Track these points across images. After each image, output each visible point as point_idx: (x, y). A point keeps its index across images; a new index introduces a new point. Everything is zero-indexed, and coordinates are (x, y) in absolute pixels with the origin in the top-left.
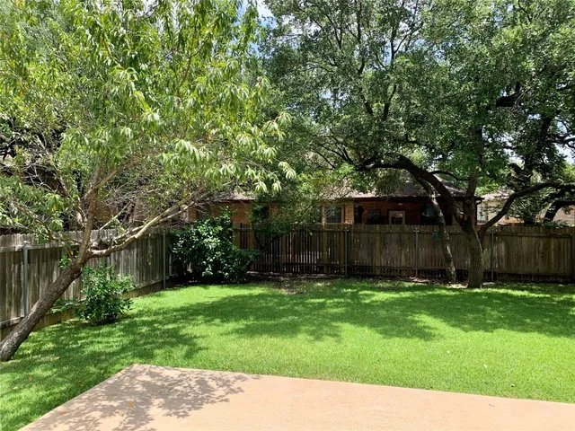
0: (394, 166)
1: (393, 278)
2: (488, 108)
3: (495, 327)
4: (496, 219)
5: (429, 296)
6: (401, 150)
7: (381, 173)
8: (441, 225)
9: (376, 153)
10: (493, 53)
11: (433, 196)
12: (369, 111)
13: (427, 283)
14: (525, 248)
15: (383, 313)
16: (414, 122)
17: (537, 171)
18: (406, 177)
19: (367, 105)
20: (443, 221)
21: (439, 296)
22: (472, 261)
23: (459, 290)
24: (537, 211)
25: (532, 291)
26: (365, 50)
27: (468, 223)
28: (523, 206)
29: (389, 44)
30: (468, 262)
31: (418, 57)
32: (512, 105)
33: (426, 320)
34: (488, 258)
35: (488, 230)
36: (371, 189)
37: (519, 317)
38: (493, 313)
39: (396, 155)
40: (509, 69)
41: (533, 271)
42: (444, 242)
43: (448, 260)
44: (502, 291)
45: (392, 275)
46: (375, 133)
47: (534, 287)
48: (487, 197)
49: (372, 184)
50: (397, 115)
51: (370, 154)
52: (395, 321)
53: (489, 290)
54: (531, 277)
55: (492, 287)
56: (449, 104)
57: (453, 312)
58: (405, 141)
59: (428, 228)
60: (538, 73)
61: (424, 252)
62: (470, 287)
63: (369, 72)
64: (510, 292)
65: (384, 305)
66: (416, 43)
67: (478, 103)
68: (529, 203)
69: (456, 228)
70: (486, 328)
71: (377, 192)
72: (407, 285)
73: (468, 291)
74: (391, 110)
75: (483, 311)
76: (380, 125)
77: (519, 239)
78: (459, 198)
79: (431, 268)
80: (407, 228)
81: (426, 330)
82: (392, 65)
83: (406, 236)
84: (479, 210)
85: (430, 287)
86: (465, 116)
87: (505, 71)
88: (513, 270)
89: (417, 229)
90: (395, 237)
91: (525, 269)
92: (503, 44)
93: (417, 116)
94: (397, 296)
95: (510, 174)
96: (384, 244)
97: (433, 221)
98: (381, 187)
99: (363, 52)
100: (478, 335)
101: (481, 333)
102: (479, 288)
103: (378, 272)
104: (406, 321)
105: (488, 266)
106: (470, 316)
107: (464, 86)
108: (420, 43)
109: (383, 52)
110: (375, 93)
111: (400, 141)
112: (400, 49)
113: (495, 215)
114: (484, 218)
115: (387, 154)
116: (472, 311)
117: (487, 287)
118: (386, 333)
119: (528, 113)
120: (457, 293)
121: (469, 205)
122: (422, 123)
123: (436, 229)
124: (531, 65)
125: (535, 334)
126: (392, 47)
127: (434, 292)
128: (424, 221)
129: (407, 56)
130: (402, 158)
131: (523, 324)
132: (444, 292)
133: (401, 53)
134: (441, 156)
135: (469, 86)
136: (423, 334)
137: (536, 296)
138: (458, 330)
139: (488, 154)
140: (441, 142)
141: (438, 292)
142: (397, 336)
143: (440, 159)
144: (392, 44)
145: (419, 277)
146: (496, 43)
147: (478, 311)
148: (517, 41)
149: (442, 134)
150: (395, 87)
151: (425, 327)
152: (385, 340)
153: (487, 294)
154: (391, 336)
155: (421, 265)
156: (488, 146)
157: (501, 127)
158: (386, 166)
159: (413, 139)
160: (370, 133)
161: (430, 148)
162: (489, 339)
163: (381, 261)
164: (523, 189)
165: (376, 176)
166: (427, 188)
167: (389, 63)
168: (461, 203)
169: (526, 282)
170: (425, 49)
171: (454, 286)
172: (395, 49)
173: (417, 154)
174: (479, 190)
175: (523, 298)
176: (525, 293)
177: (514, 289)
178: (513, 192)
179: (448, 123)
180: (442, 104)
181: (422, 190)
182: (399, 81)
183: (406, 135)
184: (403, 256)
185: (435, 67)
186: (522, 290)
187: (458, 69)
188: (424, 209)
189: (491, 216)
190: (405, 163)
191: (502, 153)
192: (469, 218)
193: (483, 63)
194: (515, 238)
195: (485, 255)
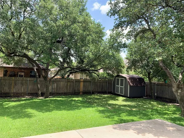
0: (21, 56)
1: (18, 97)
2: (54, 42)
3: (52, 110)
4: (54, 77)
5: (31, 102)
6: (24, 51)
7: (16, 58)
8: (37, 78)
9: (15, 51)
10: (57, 26)
11: (35, 68)
12: (13, 35)
13: (31, 97)
14: (62, 85)
15: (13, 110)
16: (30, 42)
17: (66, 63)
18: (26, 61)
19: (12, 32)
20: (38, 77)
21: (35, 102)
22: (47, 89)
23: (42, 99)
24: (65, 74)
25: (63, 98)
26: (13, 12)
27: (45, 77)
28: (62, 73)
29: (23, 13)
30: (45, 90)
31: (33, 20)
32: (61, 43)
33: (30, 111)
34: (51, 88)
35: (52, 80)
36: (12, 64)
37: (59, 106)
38: (52, 106)
39: (23, 53)
40: (61, 32)
41: (63, 92)
42: (37, 84)
43: (39, 90)
44: (55, 98)
45: (18, 95)
46: (15, 43)
47: (63, 97)
48: (52, 70)
49: (12, 62)
50: (24, 39)
51: (12, 51)
52: (18, 113)
53: (51, 98)
54: (63, 93)
55: (52, 97)
56: (42, 39)
57: (39, 107)
58: (26, 48)
59: (32, 79)
60: (68, 35)
61: (30, 87)
62: (45, 98)
63: (14, 21)
64: (57, 99)
65: (14, 107)
66: (33, 16)
67: (51, 40)
68: (63, 72)
69: (42, 79)
70: (50, 111)
71: (14, 65)
72: (23, 99)
73: (45, 99)
74: (22, 36)
75: (49, 105)
76: (17, 41)
77: (60, 82)
78: (44, 69)
79: (32, 92)
80: (25, 78)
81: (30, 114)
82: (23, 21)
83: (24, 81)
84: (49, 73)
85: (32, 99)
86: (47, 43)
87: (59, 33)
88: (58, 92)
89: (29, 79)
90: (20, 82)
91: (61, 91)
92: (59, 24)
93: (31, 41)
94: (19, 103)
95: (59, 63)
96: (16, 84)
97: (34, 76)
98: (16, 63)
99: (12, 13)
100: (47, 113)
101: (48, 113)
102: (48, 98)
103: (12, 95)
104: (22, 112)
105: (51, 91)
106: (45, 108)
107: (48, 34)
108: (34, 16)
109: (20, 15)
110: (16, 29)
111: (24, 48)
112: (27, 16)
113: (54, 75)
114: (50, 76)
115: (19, 52)
116: (45, 106)
117: (50, 97)
118: (14, 118)
119: (65, 46)
120: (41, 100)
121: (47, 72)
122: (33, 43)
123: (35, 79)
124: (67, 33)
125: (63, 111)
126: (24, 15)
127: (33, 101)
128: (31, 76)
129: (29, 19)
130: (25, 54)
131: (60, 108)
132: (37, 100)
133: (27, 17)
134: (38, 55)
135: (49, 34)
136: (29, 116)
137: (64, 99)
138: (41, 113)
139: (53, 56)
140: (39, 50)
141: (34, 100)
142: (18, 118)
143: (38, 56)
144: (24, 14)
145: (28, 96)
146: (58, 24)
147: (47, 106)
148: (63, 24)
149: (40, 48)
150: (24, 29)
151: (29, 113)
152: (13, 121)
153: (50, 100)
154: (16, 119)
155: (29, 92)
156: (53, 54)
157: (58, 49)
158: (19, 56)
159: (29, 48)
160: (13, 43)
161: (35, 52)
162: (50, 115)
163: (13, 90)
164: (62, 68)
165: (14, 59)
166: (33, 65)
167: (22, 20)
168: (44, 71)
169: (61, 95)
170: (36, 19)
171: (40, 98)
172: (25, 16)
173: (30, 54)
174: (50, 67)
175: (60, 100)
176: (61, 99)
177: (58, 97)
178: (59, 69)
179: (42, 45)
180: (40, 38)
181: (31, 66)
182: (26, 27)
183: (27, 46)
184: (23, 89)
185: (39, 26)
186: (60, 98)
187: (46, 28)
188: (31, 72)
189: (53, 76)
190: (26, 56)
191: (58, 57)
192: (46, 76)
193: (54, 28)
194: (59, 82)
195: (50, 88)
